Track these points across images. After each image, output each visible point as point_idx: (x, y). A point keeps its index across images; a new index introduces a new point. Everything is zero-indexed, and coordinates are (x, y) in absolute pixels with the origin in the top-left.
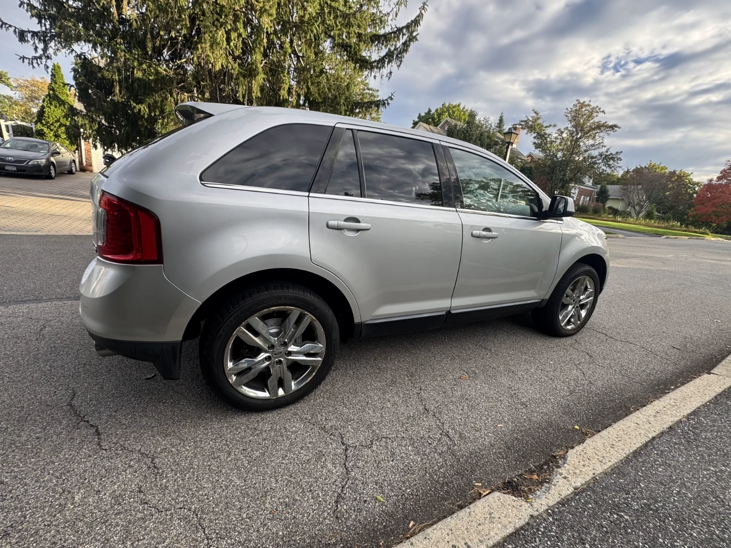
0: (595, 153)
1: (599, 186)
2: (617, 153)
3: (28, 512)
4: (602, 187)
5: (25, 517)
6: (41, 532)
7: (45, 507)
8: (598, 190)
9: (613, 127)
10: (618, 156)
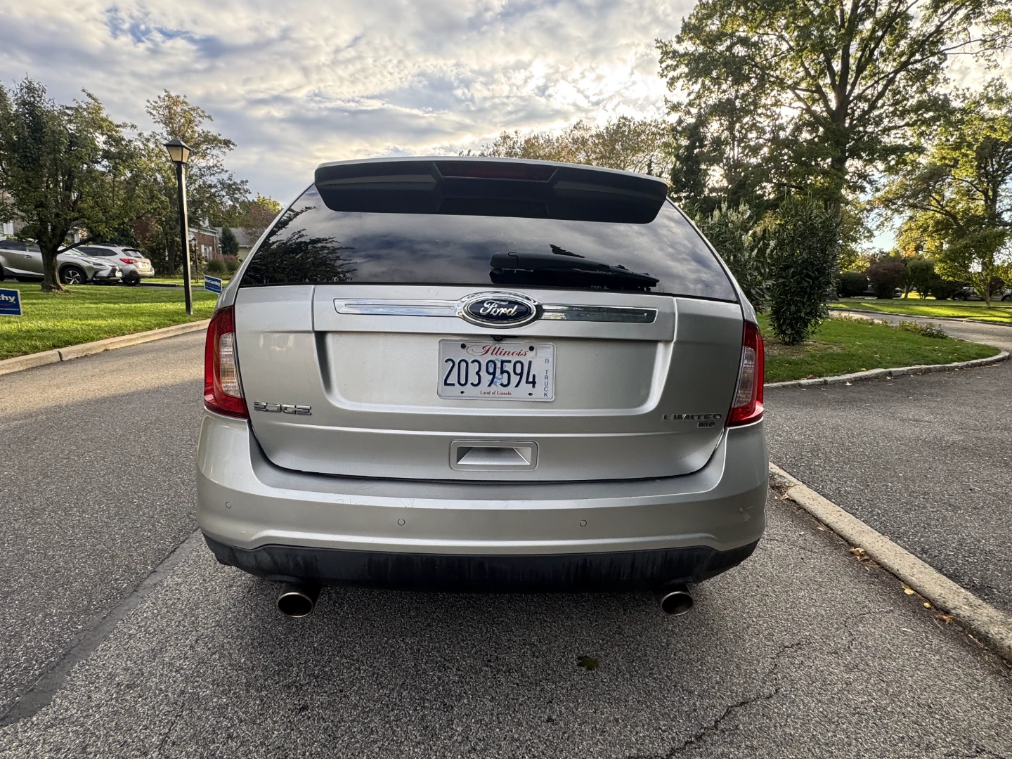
0: (212, 180)
1: (220, 230)
2: (242, 182)
3: (896, 737)
4: (224, 230)
5: (903, 738)
6: (914, 718)
7: (883, 724)
8: (221, 235)
9: (227, 143)
10: (245, 187)
